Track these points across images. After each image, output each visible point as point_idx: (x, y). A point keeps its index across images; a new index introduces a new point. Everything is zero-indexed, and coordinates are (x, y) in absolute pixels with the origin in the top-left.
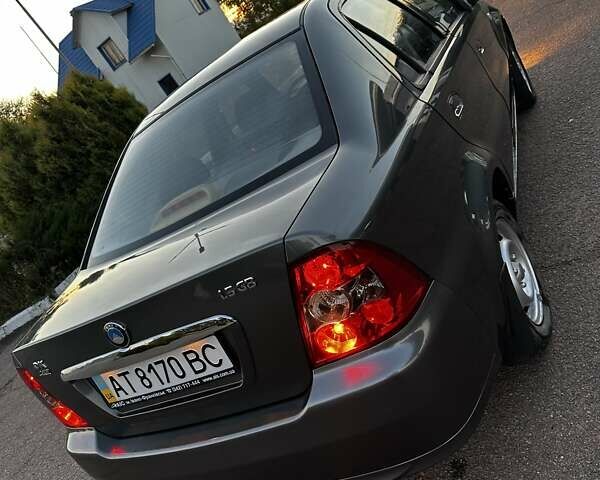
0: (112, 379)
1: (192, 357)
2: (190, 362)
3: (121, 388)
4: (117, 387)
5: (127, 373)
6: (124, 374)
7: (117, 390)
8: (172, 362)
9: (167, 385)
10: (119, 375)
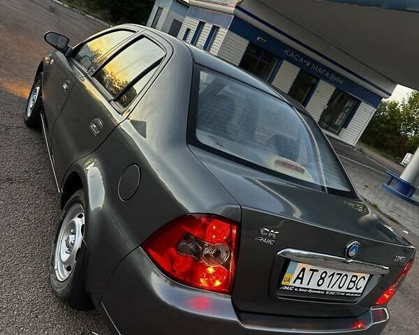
0: (303, 270)
1: (354, 279)
2: (351, 281)
3: (302, 279)
4: (301, 276)
5: (317, 271)
6: (314, 271)
7: (298, 278)
8: (345, 277)
9: (329, 289)
10: (311, 270)
